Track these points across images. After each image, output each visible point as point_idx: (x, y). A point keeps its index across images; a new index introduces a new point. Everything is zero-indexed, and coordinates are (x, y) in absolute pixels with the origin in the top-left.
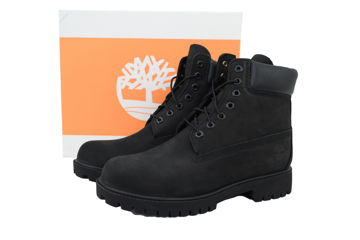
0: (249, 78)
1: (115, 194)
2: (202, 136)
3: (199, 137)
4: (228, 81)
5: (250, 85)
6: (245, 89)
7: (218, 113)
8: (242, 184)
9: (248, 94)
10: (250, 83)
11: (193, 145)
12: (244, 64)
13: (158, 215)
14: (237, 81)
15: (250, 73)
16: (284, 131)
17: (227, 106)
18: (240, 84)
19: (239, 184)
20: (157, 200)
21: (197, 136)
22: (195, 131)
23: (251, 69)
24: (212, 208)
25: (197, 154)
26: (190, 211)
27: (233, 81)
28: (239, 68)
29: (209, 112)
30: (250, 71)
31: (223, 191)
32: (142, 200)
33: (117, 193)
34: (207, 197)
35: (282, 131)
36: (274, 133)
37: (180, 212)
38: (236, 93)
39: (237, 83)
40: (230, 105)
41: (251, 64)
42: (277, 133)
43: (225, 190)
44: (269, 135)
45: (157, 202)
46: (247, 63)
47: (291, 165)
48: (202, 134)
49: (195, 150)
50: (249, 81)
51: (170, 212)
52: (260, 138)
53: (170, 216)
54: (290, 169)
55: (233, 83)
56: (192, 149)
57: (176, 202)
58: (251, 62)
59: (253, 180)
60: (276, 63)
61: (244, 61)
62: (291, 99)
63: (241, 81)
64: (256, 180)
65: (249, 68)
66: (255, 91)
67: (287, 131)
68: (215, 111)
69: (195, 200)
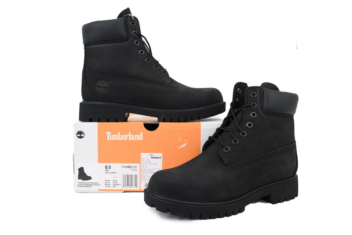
0: (263, 102)
1: (165, 201)
2: (229, 151)
3: (227, 151)
4: (246, 105)
5: (264, 108)
6: (260, 111)
7: (240, 131)
8: (262, 189)
9: (263, 115)
10: (264, 106)
11: (223, 158)
12: (258, 91)
13: (201, 218)
14: (253, 105)
15: (263, 98)
16: (291, 144)
17: (247, 125)
18: (256, 107)
19: (260, 190)
20: (200, 205)
21: (225, 151)
22: (223, 147)
23: (263, 95)
24: (242, 210)
25: (227, 166)
26: (226, 213)
27: (250, 105)
28: (254, 94)
29: (232, 131)
30: (263, 97)
31: (249, 196)
32: (188, 205)
33: (167, 200)
34: (238, 201)
35: (289, 144)
36: (284, 146)
37: (218, 214)
38: (254, 115)
39: (253, 106)
40: (250, 125)
41: (263, 91)
42: (286, 146)
43: (250, 195)
44: (281, 148)
45: (200, 206)
46: (260, 90)
47: (297, 173)
48: (229, 149)
49: (225, 162)
50: (263, 105)
51: (210, 215)
52: (274, 151)
53: (210, 218)
54: (296, 176)
55: (250, 106)
56: (222, 162)
57: (215, 206)
58: (263, 89)
59: (270, 186)
60: (281, 89)
61: (258, 89)
62: (294, 118)
63: (256, 105)
64: (272, 185)
65: (262, 94)
66: (269, 112)
67: (293, 144)
68: (238, 130)
69: (229, 203)
